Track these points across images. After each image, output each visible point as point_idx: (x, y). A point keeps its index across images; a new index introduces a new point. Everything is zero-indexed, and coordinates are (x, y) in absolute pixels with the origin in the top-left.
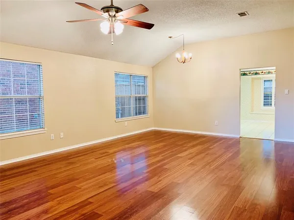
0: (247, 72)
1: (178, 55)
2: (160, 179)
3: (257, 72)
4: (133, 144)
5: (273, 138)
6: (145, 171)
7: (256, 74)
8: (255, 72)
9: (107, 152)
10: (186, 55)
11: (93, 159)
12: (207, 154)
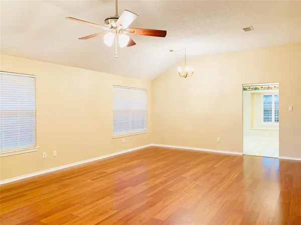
0: (247, 87)
1: (180, 69)
2: (166, 204)
3: (257, 87)
4: (133, 163)
5: (277, 155)
6: (149, 195)
7: (256, 89)
8: (255, 87)
9: (104, 172)
10: (188, 69)
11: (90, 181)
12: (213, 174)
